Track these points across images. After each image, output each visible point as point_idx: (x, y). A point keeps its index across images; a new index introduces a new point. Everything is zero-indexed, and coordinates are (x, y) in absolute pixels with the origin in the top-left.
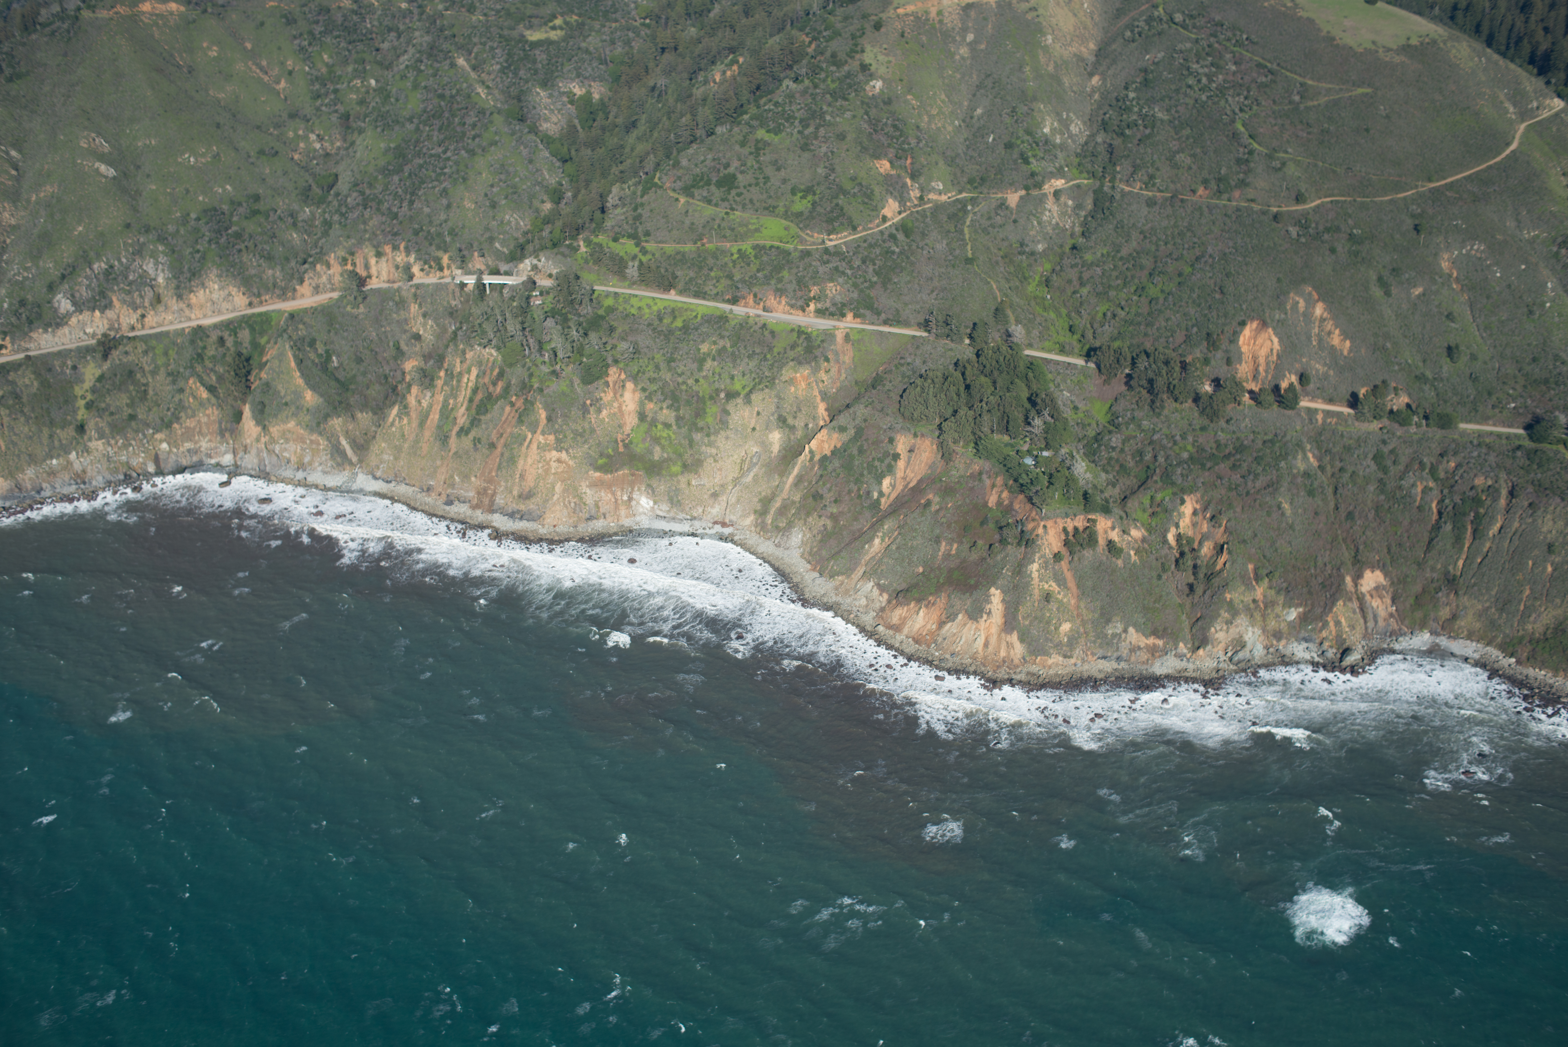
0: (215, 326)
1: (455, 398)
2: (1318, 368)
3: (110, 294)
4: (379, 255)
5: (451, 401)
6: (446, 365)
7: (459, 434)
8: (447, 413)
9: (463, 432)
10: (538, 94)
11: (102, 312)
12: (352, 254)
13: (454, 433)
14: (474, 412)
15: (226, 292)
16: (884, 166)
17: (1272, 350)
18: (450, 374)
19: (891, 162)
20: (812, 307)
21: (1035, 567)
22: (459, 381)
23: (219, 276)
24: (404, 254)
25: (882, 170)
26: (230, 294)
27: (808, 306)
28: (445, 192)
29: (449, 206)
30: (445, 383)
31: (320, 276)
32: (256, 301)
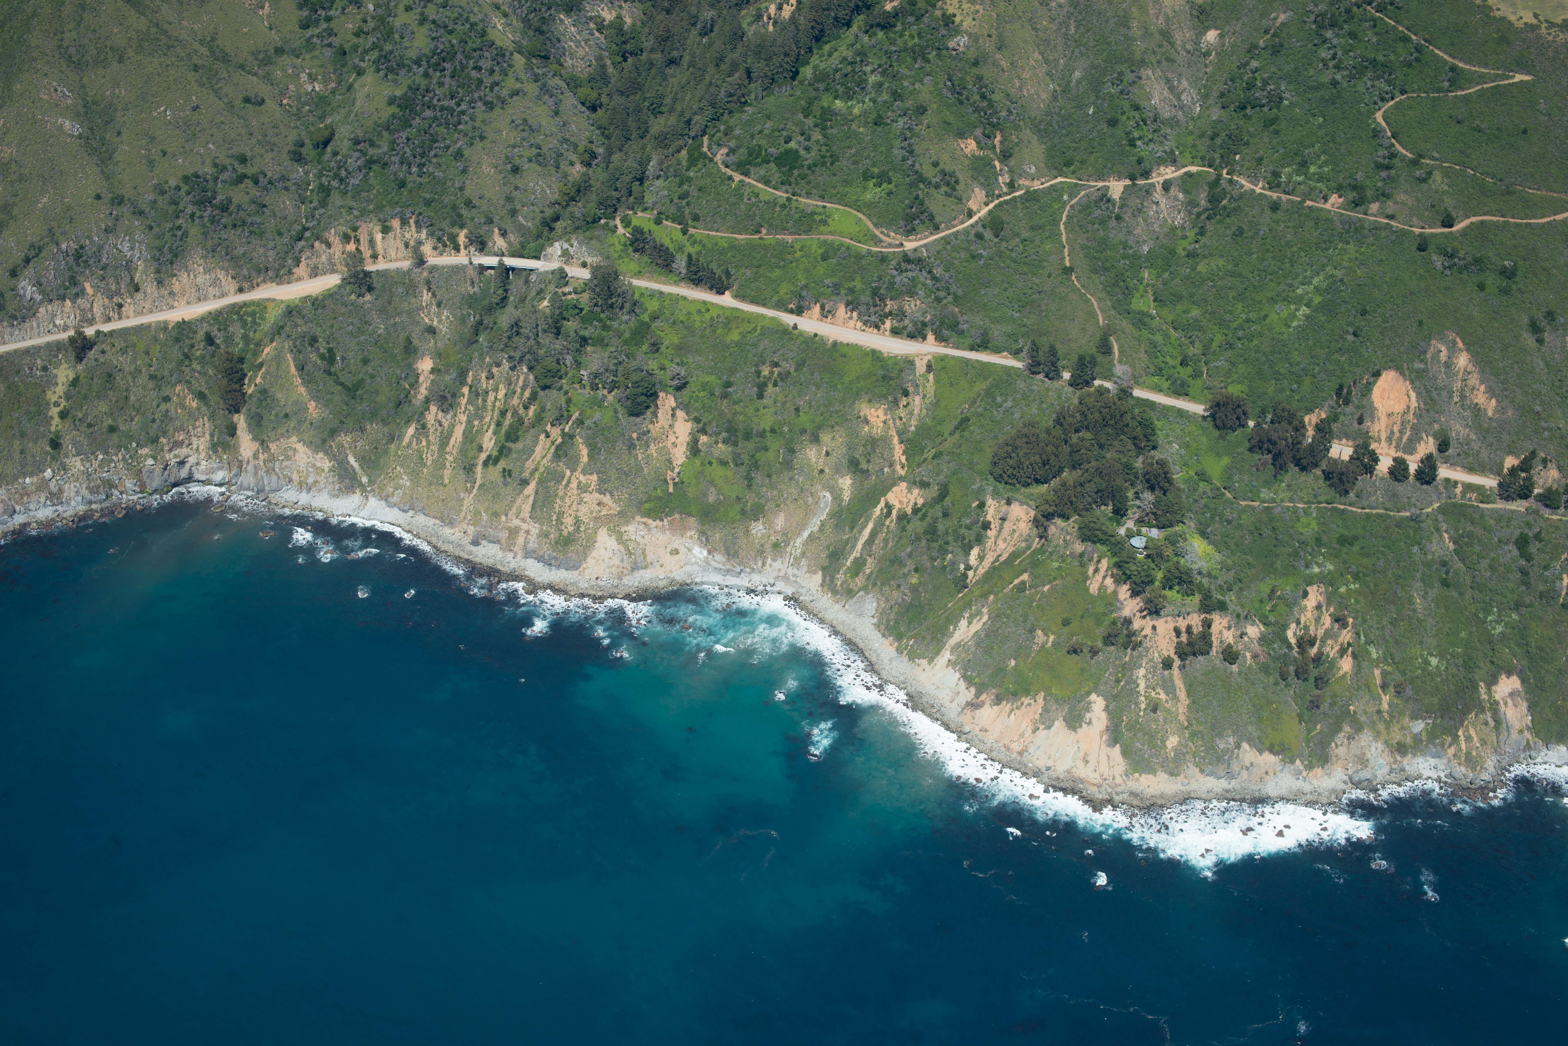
0: (203, 319)
1: (482, 418)
2: (1458, 430)
3: (81, 279)
4: (386, 230)
5: (476, 423)
6: (469, 380)
7: (486, 464)
8: (471, 438)
9: (491, 461)
10: (562, 21)
11: (74, 302)
12: (355, 229)
13: (480, 462)
14: (503, 438)
15: (213, 276)
16: (970, 146)
17: (1408, 407)
18: (475, 393)
19: (978, 143)
20: (888, 324)
21: (1142, 672)
22: (485, 401)
23: (205, 257)
24: (413, 228)
25: (967, 151)
26: (217, 279)
27: (884, 323)
28: (459, 155)
29: (464, 171)
30: (469, 402)
31: (319, 256)
32: (246, 285)
